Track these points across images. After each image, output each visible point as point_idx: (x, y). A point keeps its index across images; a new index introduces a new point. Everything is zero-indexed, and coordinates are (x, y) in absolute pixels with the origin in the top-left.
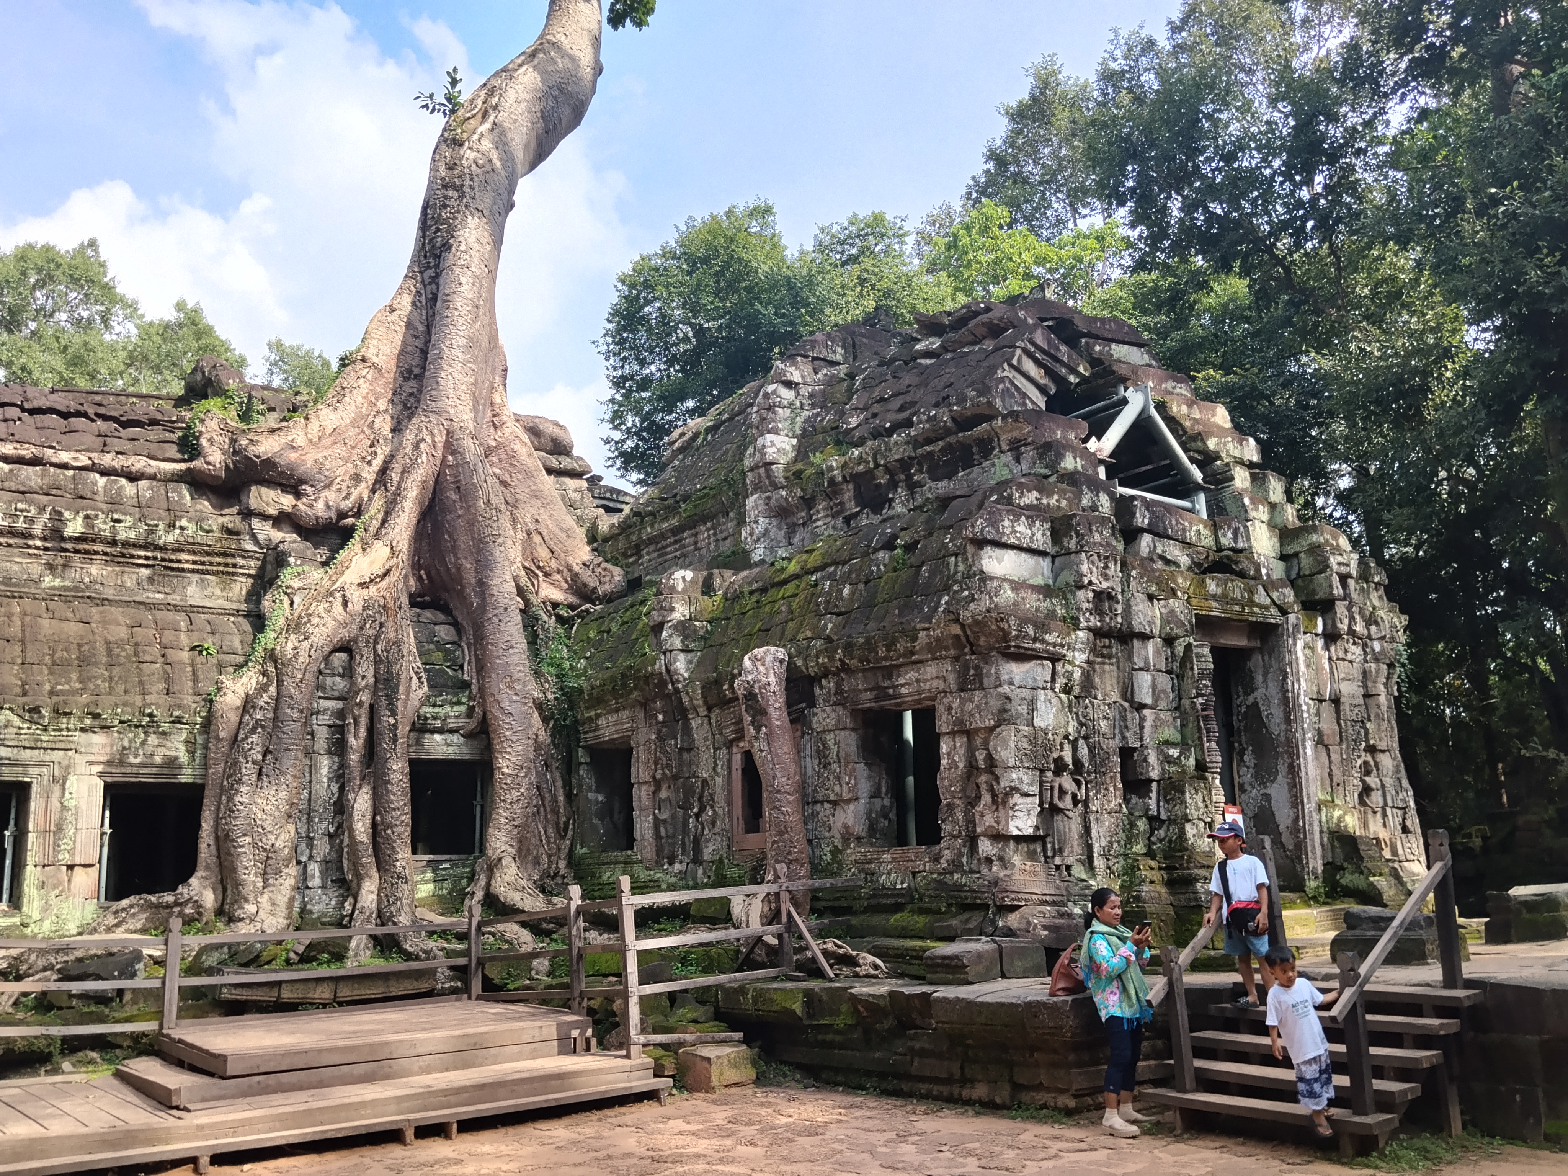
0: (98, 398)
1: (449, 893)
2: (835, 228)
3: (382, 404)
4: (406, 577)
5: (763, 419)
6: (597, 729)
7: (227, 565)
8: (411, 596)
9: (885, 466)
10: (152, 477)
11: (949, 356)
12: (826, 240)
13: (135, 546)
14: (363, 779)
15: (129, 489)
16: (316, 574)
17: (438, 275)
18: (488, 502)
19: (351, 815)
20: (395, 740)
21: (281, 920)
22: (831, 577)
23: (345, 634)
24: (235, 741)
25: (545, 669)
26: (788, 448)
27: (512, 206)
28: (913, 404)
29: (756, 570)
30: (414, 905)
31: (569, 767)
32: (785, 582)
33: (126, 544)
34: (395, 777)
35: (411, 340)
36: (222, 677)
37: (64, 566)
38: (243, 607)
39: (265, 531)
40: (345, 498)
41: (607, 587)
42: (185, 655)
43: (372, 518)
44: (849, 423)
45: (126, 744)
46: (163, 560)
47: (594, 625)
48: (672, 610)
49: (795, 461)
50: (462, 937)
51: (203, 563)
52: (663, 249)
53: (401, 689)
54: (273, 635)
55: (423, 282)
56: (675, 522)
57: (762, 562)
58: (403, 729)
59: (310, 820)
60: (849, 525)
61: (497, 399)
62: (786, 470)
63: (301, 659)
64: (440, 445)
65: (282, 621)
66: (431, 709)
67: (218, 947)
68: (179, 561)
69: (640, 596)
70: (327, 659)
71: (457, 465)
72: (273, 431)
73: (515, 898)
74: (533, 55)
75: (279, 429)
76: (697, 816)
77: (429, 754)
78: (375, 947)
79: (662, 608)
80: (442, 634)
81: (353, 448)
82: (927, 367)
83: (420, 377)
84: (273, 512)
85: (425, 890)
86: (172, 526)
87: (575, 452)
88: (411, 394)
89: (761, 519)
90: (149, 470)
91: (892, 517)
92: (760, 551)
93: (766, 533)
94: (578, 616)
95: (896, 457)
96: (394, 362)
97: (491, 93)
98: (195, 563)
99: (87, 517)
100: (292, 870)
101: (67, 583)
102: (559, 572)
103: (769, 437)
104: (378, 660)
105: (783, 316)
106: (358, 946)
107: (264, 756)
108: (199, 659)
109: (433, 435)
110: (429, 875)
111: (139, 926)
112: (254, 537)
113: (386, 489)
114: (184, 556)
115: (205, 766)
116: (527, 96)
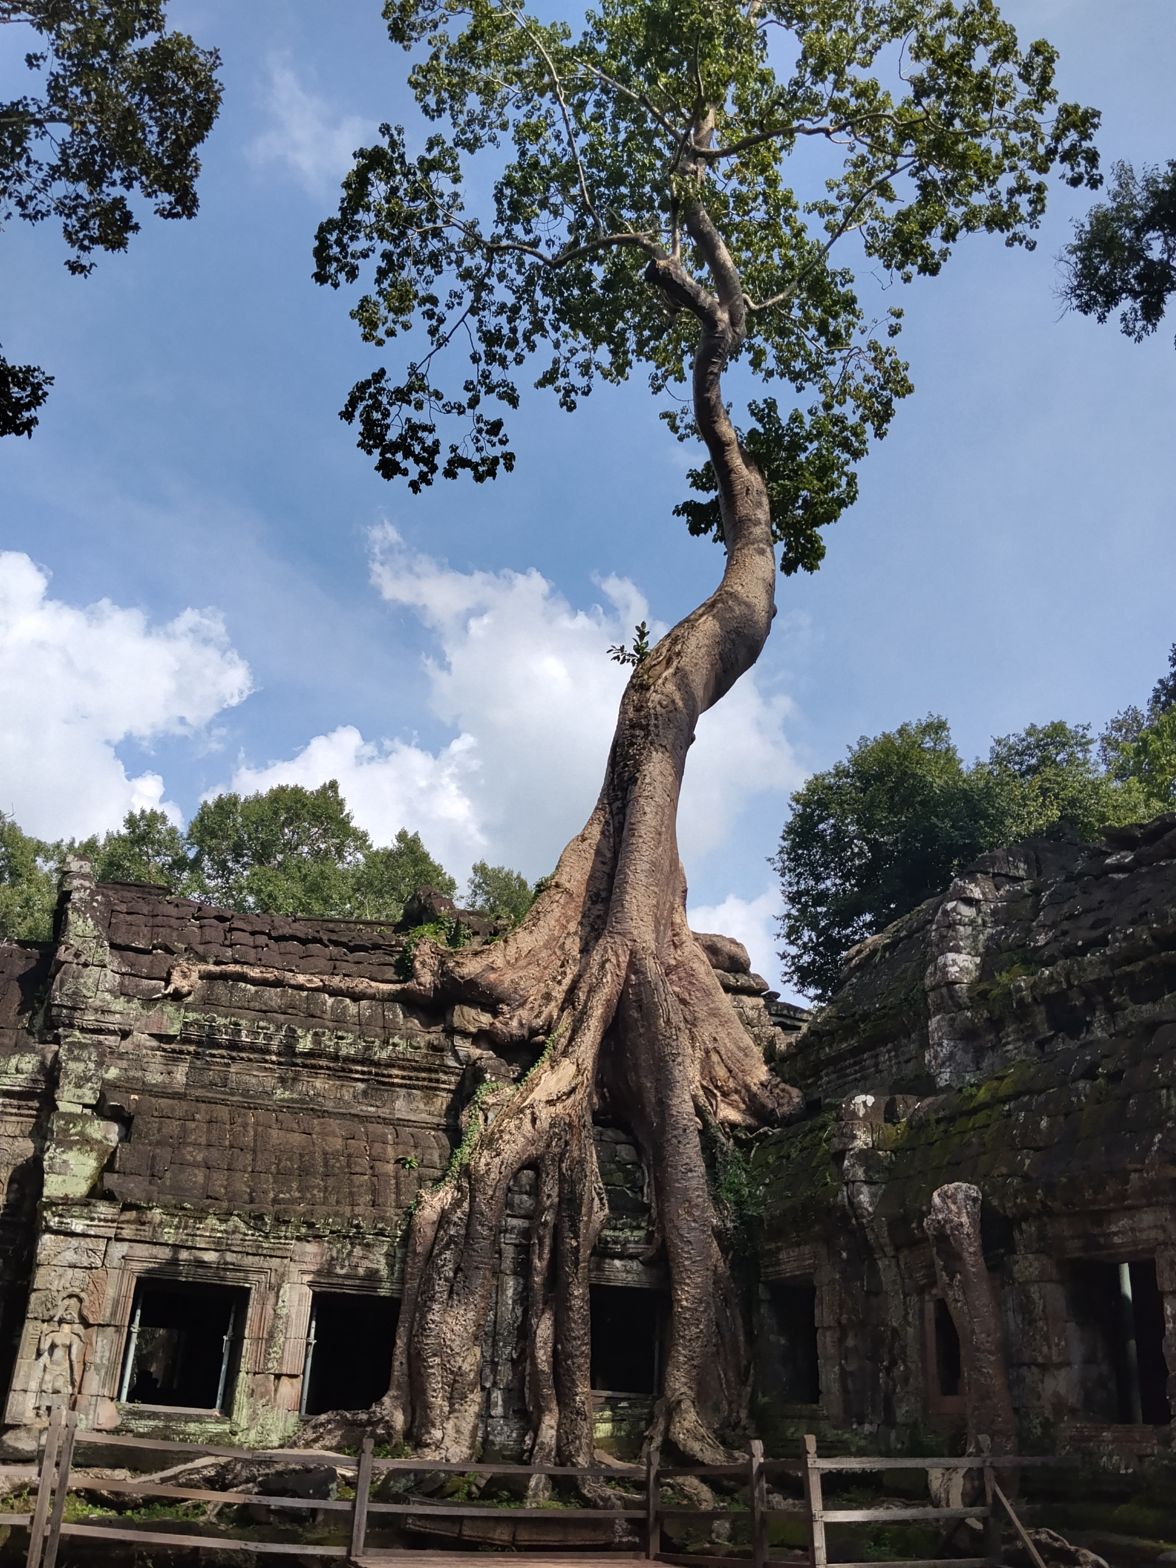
0: (331, 925)
1: (628, 1435)
2: (1012, 740)
3: (573, 927)
4: (590, 1095)
5: (943, 937)
6: (778, 1263)
7: (430, 1080)
8: (594, 1114)
9: (1079, 986)
10: (372, 997)
11: (1144, 870)
12: (1004, 752)
13: (355, 1061)
14: (545, 1303)
15: (352, 1008)
16: (509, 1091)
17: (625, 806)
18: (668, 1022)
19: (534, 1342)
20: (576, 1263)
21: (465, 1449)
22: (1026, 1107)
23: (532, 1150)
24: (430, 1257)
25: (724, 1195)
26: (971, 966)
27: (692, 739)
28: (1107, 921)
29: (942, 1097)
30: (594, 1444)
31: (749, 1305)
32: (974, 1111)
33: (347, 1059)
34: (577, 1303)
35: (600, 866)
36: (422, 1191)
37: (294, 1079)
38: (443, 1121)
39: (465, 1047)
40: (537, 1017)
41: (785, 1108)
42: (390, 1168)
43: (560, 1036)
44: (1037, 941)
45: (335, 1254)
46: (377, 1074)
47: (772, 1149)
48: (854, 1137)
49: (980, 980)
50: (640, 1486)
51: (410, 1078)
52: (836, 768)
53: (584, 1210)
54: (468, 1150)
55: (611, 812)
56: (853, 1042)
57: (949, 1087)
58: (585, 1253)
59: (495, 1344)
60: (1043, 1050)
61: (677, 919)
62: (969, 990)
63: (492, 1176)
64: (624, 965)
65: (477, 1136)
66: (611, 1233)
67: (405, 1473)
68: (390, 1076)
69: (820, 1120)
70: (515, 1176)
71: (639, 984)
72: (476, 954)
73: (695, 1447)
74: (713, 605)
75: (482, 952)
76: (888, 1370)
77: (609, 1280)
78: (553, 1489)
79: (842, 1134)
80: (623, 1154)
81: (545, 968)
82: (1121, 881)
83: (607, 901)
84: (473, 1029)
85: (604, 1429)
86: (386, 1043)
87: (752, 970)
88: (599, 917)
89: (945, 1042)
90: (370, 991)
91: (1091, 1043)
92: (946, 1076)
93: (951, 1056)
94: (756, 1139)
95: (1092, 977)
96: (583, 887)
97: (675, 641)
98: (403, 1078)
99: (316, 1034)
100: (476, 1396)
101: (295, 1096)
102: (737, 1092)
103: (951, 956)
104: (562, 1179)
105: (961, 829)
106: (537, 1485)
107: (456, 1273)
108: (403, 1172)
109: (617, 956)
110: (608, 1413)
111: (334, 1443)
112: (455, 1054)
113: (574, 1008)
114: (395, 1072)
115: (402, 1281)
116: (707, 642)
